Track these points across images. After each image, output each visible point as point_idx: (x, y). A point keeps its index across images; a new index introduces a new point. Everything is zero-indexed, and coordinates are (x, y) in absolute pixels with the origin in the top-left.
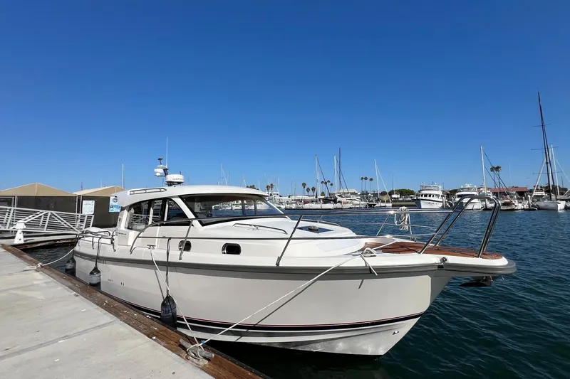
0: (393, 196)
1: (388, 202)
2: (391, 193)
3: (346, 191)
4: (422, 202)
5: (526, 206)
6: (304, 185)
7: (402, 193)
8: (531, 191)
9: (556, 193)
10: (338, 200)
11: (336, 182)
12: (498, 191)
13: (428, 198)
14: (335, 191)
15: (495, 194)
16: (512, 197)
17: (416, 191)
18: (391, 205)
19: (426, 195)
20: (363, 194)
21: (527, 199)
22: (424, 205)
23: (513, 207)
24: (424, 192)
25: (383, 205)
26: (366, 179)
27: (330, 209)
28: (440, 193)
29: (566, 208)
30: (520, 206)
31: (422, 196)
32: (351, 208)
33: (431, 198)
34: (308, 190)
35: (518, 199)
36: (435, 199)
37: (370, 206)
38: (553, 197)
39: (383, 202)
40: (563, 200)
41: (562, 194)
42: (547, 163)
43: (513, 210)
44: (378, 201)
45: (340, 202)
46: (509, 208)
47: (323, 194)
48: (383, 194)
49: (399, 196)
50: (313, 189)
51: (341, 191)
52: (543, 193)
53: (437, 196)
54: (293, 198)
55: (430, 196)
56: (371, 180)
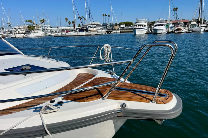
0: (122, 26)
1: (118, 30)
2: (120, 25)
3: (93, 23)
4: (136, 29)
5: (187, 31)
6: (67, 19)
7: (126, 24)
8: (190, 22)
9: (201, 23)
10: (88, 30)
11: (87, 17)
12: (175, 22)
13: (140, 27)
14: (87, 23)
15: (174, 24)
16: (181, 26)
18: (119, 32)
19: (139, 26)
20: (104, 25)
21: (188, 26)
22: (138, 32)
23: (181, 31)
24: (138, 24)
25: (115, 32)
26: (106, 15)
27: (83, 36)
28: (146, 24)
29: (204, 31)
30: (184, 31)
31: (137, 26)
32: (96, 34)
33: (142, 27)
34: (70, 23)
35: (184, 26)
36: (143, 27)
37: (108, 33)
38: (200, 25)
39: (115, 30)
40: (203, 27)
41: (204, 23)
42: (200, 6)
43: (181, 33)
44: (112, 29)
45: (90, 31)
46: (179, 32)
47: (79, 25)
48: (116, 25)
49: (124, 26)
50: (73, 22)
51: (91, 24)
52: (196, 23)
53: (145, 25)
54: (60, 28)
55: (141, 26)
56: (109, 16)
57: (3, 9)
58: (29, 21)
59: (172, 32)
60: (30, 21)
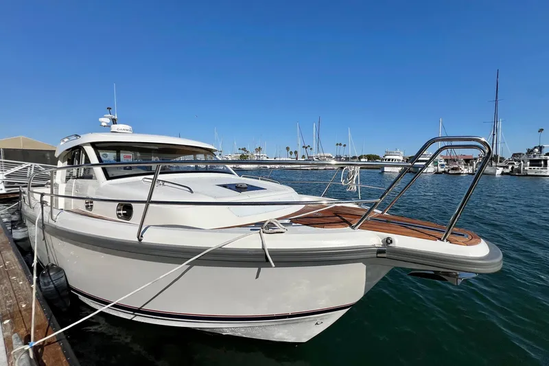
0: (363, 160)
2: (360, 158)
3: (322, 155)
5: (470, 171)
6: (288, 149)
7: (369, 158)
8: (476, 159)
9: (496, 162)
11: (314, 146)
12: (449, 158)
14: (314, 154)
15: (446, 160)
16: (459, 163)
17: (381, 156)
19: (389, 160)
20: (337, 157)
21: (472, 165)
22: (387, 169)
23: (460, 171)
24: (388, 157)
26: (340, 144)
28: (401, 158)
29: (503, 173)
30: (465, 171)
31: (386, 160)
34: (291, 153)
35: (465, 165)
38: (494, 164)
40: (501, 167)
41: (500, 162)
42: (494, 135)
43: (460, 174)
46: (456, 172)
47: (303, 157)
48: (354, 158)
49: (367, 160)
50: (296, 152)
51: (319, 155)
55: (392, 160)
56: (345, 145)
57: (216, 133)
58: (242, 149)
59: (444, 172)
60: (244, 149)
